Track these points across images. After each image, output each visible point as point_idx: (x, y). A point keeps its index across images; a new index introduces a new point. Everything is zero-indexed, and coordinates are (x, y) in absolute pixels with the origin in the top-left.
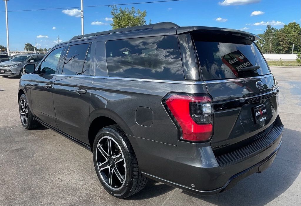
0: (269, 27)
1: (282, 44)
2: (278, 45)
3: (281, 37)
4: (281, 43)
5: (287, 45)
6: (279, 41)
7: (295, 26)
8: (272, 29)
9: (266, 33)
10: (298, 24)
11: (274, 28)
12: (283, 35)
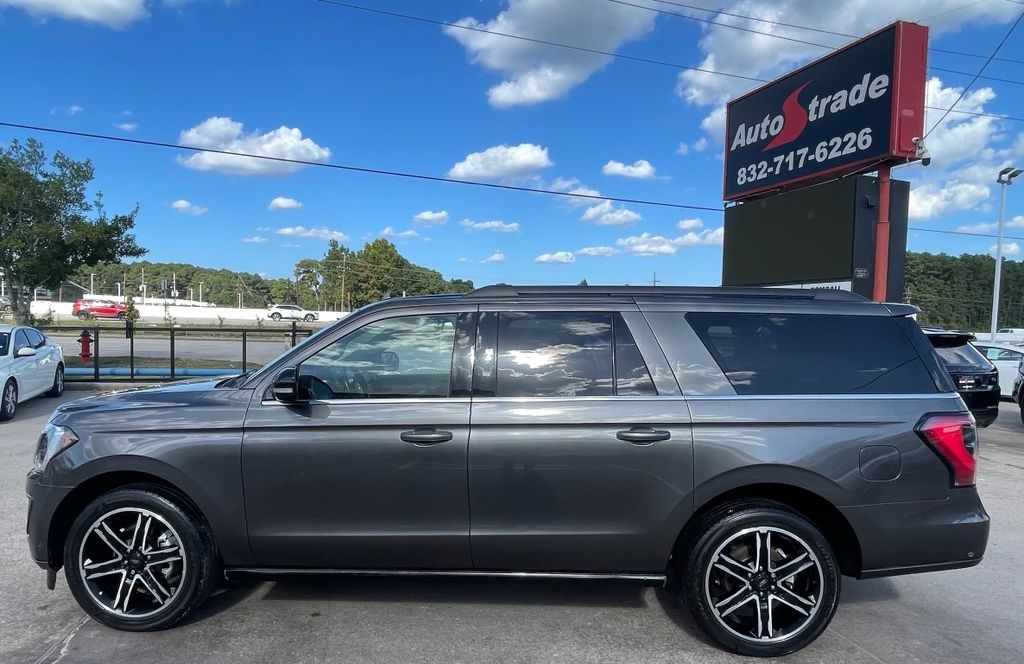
0: (334, 244)
1: (367, 289)
2: (357, 289)
3: (362, 271)
4: (364, 286)
5: (376, 290)
6: (359, 281)
7: (387, 247)
8: (342, 249)
9: (328, 258)
10: (392, 245)
11: (345, 247)
12: (366, 267)
